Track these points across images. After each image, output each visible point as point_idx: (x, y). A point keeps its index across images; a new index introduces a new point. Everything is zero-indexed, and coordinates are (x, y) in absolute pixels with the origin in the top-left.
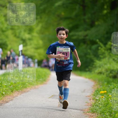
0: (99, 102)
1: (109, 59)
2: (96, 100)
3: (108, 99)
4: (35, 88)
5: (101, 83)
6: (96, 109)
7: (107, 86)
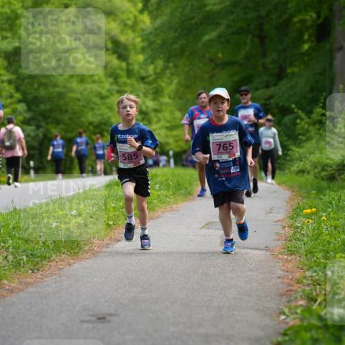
0: (302, 232)
1: (317, 142)
2: (295, 229)
3: (320, 224)
4: (172, 210)
5: (305, 192)
6: (296, 247)
7: (318, 197)
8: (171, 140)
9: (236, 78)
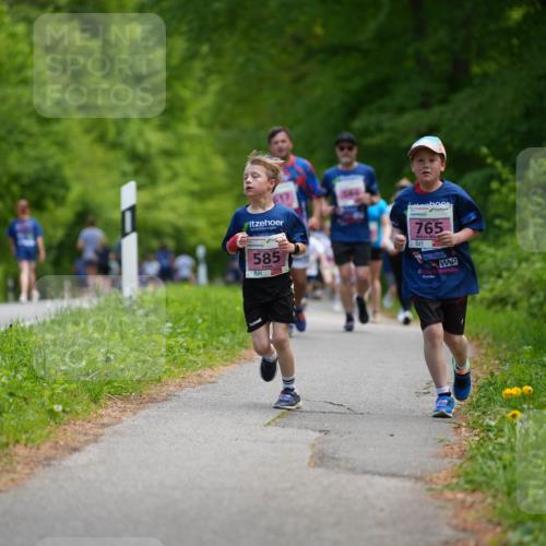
0: (500, 440)
2: (483, 431)
4: (201, 382)
5: (508, 349)
6: (485, 474)
7: (535, 360)
8: (201, 223)
9: (356, 84)
